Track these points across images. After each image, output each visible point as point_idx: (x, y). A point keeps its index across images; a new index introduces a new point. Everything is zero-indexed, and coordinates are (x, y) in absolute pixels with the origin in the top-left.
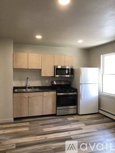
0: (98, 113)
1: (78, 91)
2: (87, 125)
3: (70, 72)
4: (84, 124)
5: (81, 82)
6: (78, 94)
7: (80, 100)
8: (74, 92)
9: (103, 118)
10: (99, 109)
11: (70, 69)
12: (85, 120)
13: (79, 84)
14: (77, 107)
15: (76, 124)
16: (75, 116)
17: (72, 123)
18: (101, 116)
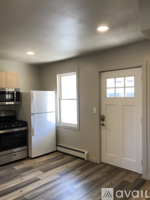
0: (57, 151)
1: (29, 124)
2: (45, 171)
3: (15, 97)
4: (41, 171)
5: (32, 112)
6: (29, 129)
7: (33, 137)
8: (22, 126)
9: (63, 158)
10: (57, 145)
11: (15, 93)
12: (41, 164)
13: (30, 114)
14: (28, 147)
15: (29, 173)
16: (25, 162)
17: (23, 174)
18: (60, 154)
